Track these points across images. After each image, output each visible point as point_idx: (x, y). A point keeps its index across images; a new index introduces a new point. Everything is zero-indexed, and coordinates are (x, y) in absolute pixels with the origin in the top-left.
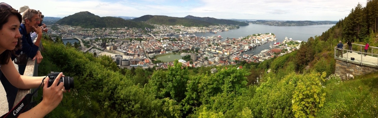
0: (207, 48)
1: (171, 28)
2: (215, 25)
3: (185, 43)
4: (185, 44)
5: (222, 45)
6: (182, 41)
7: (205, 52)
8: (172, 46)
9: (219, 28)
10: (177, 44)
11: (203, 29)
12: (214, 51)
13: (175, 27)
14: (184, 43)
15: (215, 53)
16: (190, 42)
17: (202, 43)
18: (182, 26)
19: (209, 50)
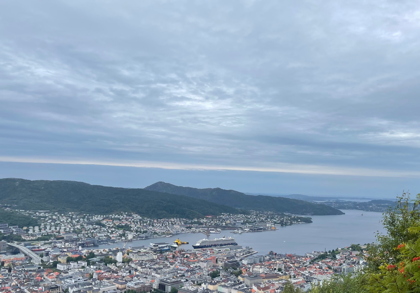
1: (99, 223)
2: (237, 213)
3: (139, 268)
4: (137, 273)
5: (250, 274)
6: (130, 264)
8: (94, 280)
9: (249, 223)
10: (113, 272)
11: (202, 224)
12: (226, 290)
13: (113, 219)
14: (136, 270)
16: (157, 266)
17: (192, 266)
18: (135, 216)
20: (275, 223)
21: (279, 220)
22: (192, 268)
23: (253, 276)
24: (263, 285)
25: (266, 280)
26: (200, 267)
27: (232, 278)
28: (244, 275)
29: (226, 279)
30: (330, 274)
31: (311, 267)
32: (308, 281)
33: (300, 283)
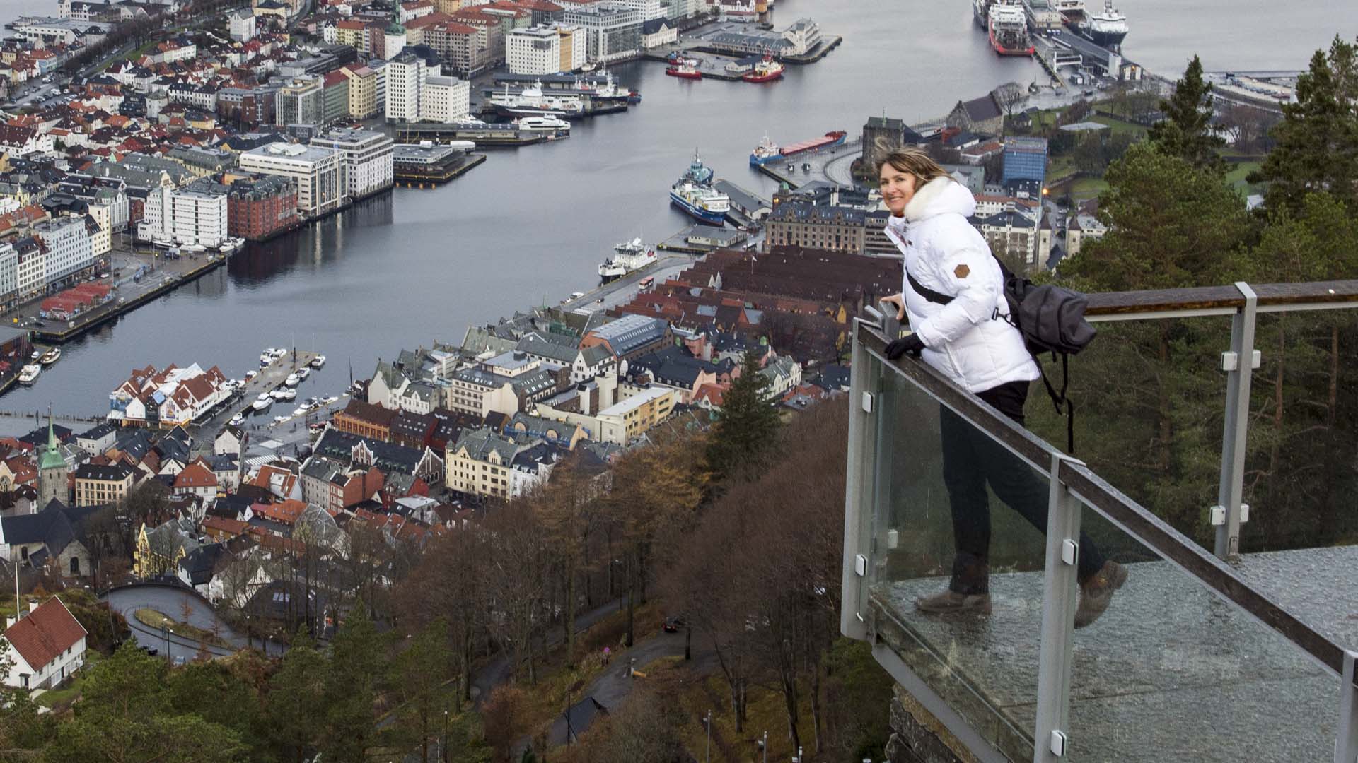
30: (205, 144)
31: (70, 108)
32: (62, 207)
33: (12, 223)
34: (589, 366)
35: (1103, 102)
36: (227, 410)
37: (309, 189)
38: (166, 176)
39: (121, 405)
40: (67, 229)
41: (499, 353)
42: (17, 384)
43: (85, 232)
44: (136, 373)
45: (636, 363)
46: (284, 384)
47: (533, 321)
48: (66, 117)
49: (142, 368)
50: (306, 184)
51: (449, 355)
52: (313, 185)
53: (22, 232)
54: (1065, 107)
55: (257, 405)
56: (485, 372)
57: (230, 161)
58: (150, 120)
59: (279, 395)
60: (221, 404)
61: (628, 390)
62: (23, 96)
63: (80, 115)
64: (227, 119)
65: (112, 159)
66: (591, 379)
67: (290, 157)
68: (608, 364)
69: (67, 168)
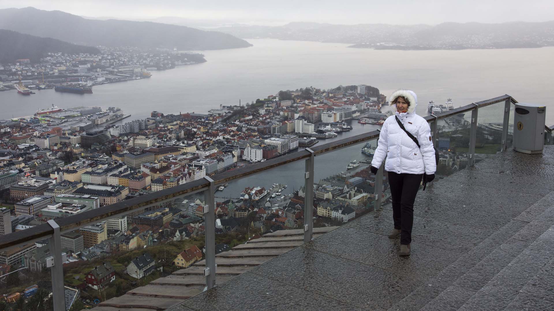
0: (59, 170)
5: (132, 150)
7: (52, 190)
11: (14, 74)
12: (98, 179)
15: (103, 188)
19: (70, 177)
20: (146, 66)
21: (152, 61)
22: (23, 149)
23: (139, 153)
24: (158, 164)
25: (161, 157)
26: (37, 146)
27: (103, 160)
28: (122, 153)
29: (93, 162)
30: (256, 138)
31: (226, 130)
32: (226, 152)
33: (216, 155)
34: (348, 188)
35: (461, 130)
36: (266, 197)
37: (280, 148)
38: (248, 145)
39: (243, 196)
40: (228, 157)
41: (327, 185)
42: (218, 190)
43: (232, 157)
44: (246, 189)
45: (359, 188)
46: (278, 191)
47: (334, 178)
48: (225, 132)
49: (247, 187)
50: (279, 147)
51: (316, 185)
52: (281, 147)
53: (218, 157)
54: (452, 131)
55: (273, 196)
56: (325, 189)
57: (262, 142)
58: (243, 132)
59: (277, 194)
60: (265, 196)
61: (357, 194)
62: (215, 127)
63: (228, 131)
64: (260, 132)
65: (236, 141)
66: (349, 191)
67: (276, 141)
68: (352, 188)
69: (226, 143)
